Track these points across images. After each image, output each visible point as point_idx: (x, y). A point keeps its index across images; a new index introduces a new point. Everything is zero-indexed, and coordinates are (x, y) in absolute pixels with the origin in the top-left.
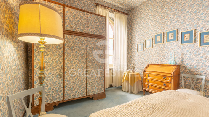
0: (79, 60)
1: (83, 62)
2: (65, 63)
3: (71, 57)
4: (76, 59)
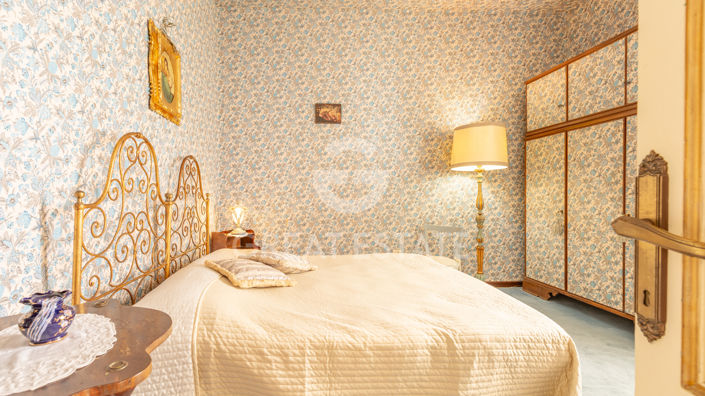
0: (600, 195)
1: (612, 199)
2: (569, 203)
3: (581, 187)
4: (592, 190)
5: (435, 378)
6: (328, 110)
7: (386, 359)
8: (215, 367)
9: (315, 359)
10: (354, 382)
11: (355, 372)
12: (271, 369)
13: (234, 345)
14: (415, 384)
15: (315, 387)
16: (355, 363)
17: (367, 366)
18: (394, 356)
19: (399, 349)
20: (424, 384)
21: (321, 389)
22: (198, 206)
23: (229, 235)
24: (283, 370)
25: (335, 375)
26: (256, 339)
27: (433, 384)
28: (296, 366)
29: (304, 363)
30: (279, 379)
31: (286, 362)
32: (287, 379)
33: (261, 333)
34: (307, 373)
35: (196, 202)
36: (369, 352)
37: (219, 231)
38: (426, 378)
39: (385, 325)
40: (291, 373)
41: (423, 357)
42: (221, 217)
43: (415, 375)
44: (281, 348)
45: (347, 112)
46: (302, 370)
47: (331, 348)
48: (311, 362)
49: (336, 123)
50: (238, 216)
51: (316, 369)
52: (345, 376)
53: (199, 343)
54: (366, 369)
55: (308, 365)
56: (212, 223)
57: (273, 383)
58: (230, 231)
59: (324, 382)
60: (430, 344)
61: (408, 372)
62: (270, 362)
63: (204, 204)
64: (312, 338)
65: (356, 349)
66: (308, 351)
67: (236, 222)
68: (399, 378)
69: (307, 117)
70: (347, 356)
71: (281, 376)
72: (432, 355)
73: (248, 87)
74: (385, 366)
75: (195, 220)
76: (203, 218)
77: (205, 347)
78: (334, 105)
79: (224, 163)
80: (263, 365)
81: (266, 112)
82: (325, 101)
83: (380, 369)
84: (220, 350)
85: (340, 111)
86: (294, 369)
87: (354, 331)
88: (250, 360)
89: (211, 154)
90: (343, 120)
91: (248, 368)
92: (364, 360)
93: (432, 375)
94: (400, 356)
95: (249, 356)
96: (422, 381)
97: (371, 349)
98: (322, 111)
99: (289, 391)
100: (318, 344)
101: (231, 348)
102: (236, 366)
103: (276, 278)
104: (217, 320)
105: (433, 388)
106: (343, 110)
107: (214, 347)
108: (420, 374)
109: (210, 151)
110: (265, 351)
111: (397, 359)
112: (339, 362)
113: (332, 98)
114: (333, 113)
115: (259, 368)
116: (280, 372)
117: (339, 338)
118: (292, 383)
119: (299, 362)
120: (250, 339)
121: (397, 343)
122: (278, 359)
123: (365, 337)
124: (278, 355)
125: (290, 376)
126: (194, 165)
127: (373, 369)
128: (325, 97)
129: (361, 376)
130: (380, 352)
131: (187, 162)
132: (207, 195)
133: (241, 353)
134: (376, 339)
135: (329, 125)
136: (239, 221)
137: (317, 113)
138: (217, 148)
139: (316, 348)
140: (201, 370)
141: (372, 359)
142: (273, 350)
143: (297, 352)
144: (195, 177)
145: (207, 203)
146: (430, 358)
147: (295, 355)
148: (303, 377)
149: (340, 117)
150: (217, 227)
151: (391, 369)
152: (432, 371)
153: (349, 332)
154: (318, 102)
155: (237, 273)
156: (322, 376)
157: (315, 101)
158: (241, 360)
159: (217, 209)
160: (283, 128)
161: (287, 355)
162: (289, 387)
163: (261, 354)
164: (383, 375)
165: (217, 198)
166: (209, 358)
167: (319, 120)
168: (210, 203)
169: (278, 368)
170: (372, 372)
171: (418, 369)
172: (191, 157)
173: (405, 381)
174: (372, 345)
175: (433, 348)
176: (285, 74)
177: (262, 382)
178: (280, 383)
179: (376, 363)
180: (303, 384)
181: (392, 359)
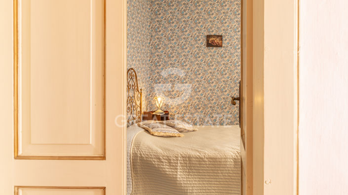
5: (235, 172)
6: (214, 39)
7: (213, 163)
8: (139, 164)
9: (183, 162)
10: (200, 173)
11: (200, 168)
12: (163, 165)
13: (148, 155)
14: (226, 174)
15: (182, 174)
16: (200, 164)
17: (205, 166)
18: (217, 162)
19: (219, 159)
20: (230, 175)
21: (185, 175)
22: (136, 96)
23: (154, 113)
24: (168, 166)
25: (191, 169)
26: (157, 153)
27: (234, 175)
28: (174, 164)
29: (177, 163)
30: (167, 170)
31: (170, 163)
32: (170, 170)
33: (160, 151)
34: (178, 168)
35: (134, 94)
36: (206, 160)
37: (148, 111)
38: (231, 172)
39: (216, 150)
40: (172, 167)
41: (231, 163)
42: (150, 103)
43: (226, 170)
44: (168, 157)
45: (226, 40)
46: (177, 166)
47: (189, 157)
48: (181, 163)
49: (219, 47)
50: (159, 103)
51: (183, 166)
52: (195, 170)
53: (133, 154)
54: (205, 167)
55: (179, 165)
56: (143, 106)
57: (164, 171)
58: (154, 112)
59: (186, 172)
60: (234, 157)
61: (223, 169)
62: (163, 162)
63: (139, 95)
64: (182, 153)
65: (201, 158)
66: (179, 159)
67: (158, 106)
68: (219, 171)
69: (202, 43)
70: (196, 161)
71: (167, 168)
72: (234, 162)
73: (167, 25)
74: (213, 166)
75: (134, 104)
76: (138, 103)
77: (135, 155)
78: (218, 36)
79: (152, 71)
80: (159, 163)
81: (177, 40)
82: (213, 34)
83: (211, 167)
84: (142, 157)
85: (222, 40)
86: (173, 166)
87: (200, 151)
88: (154, 161)
89: (144, 66)
90: (223, 45)
91: (153, 164)
92: (204, 163)
93: (234, 171)
94: (220, 162)
95: (154, 159)
96: (229, 173)
97: (207, 158)
98: (211, 39)
99: (170, 175)
100: (184, 156)
101: (147, 156)
102: (148, 163)
103: (173, 132)
104: (141, 145)
105: (234, 176)
106: (224, 39)
107: (139, 155)
108: (229, 170)
109: (143, 64)
110: (161, 157)
111: (218, 163)
112: (193, 164)
113: (217, 32)
114: (217, 41)
115: (158, 165)
116: (167, 167)
117: (193, 153)
118: (172, 172)
119: (175, 163)
120: (155, 153)
121: (219, 156)
122: (166, 161)
123: (205, 153)
124: (166, 159)
125: (171, 169)
126: (134, 73)
127: (208, 167)
128: (213, 31)
129: (203, 170)
130: (211, 160)
131: (130, 72)
132: (141, 90)
133: (150, 158)
134: (210, 154)
135: (215, 48)
136: (159, 106)
137: (208, 41)
138: (147, 62)
139: (183, 157)
140: (133, 165)
141: (207, 163)
142: (164, 158)
143: (175, 159)
144: (134, 80)
145: (141, 95)
146: (233, 163)
147: (174, 160)
148: (177, 169)
149: (222, 43)
150: (147, 109)
151: (215, 167)
152: (234, 169)
153: (198, 152)
154: (209, 34)
155: (152, 128)
156: (185, 169)
157: (206, 34)
158: (150, 161)
159: (147, 98)
160: (187, 50)
161: (170, 160)
162: (171, 173)
163: (159, 159)
164: (212, 170)
165: (147, 92)
166: (137, 160)
167: (209, 45)
168: (143, 95)
169: (166, 165)
170: (207, 169)
171: (228, 168)
172: (132, 69)
173: (222, 173)
174: (208, 157)
175: (235, 159)
176: (189, 17)
177: (159, 170)
178: (167, 171)
179: (209, 164)
180: (177, 172)
181: (216, 163)
